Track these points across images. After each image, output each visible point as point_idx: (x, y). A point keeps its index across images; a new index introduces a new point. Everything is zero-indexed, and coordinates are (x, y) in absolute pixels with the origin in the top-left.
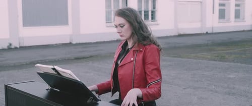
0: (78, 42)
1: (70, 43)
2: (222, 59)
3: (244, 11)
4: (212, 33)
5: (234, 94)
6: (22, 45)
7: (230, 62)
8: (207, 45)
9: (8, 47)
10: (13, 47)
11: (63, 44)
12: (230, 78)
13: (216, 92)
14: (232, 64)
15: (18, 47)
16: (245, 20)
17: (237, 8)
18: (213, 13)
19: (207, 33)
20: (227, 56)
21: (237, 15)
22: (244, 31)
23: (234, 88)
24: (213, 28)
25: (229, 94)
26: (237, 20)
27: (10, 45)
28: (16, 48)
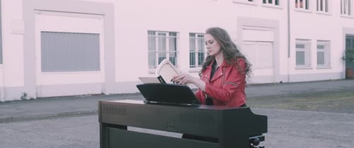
0: (113, 93)
1: (102, 94)
2: (303, 108)
3: (329, 55)
4: (288, 83)
5: (319, 137)
6: (40, 96)
7: (314, 111)
8: (282, 96)
9: (22, 97)
10: (28, 98)
11: (93, 95)
12: (313, 125)
13: (298, 136)
14: (316, 112)
15: (35, 98)
16: (332, 66)
17: (321, 50)
18: (289, 56)
19: (281, 82)
20: (309, 106)
21: (321, 60)
22: (330, 81)
23: (319, 133)
24: (289, 76)
25: (313, 137)
26: (320, 66)
27: (25, 95)
28: (32, 99)
